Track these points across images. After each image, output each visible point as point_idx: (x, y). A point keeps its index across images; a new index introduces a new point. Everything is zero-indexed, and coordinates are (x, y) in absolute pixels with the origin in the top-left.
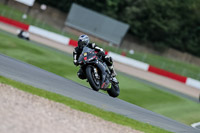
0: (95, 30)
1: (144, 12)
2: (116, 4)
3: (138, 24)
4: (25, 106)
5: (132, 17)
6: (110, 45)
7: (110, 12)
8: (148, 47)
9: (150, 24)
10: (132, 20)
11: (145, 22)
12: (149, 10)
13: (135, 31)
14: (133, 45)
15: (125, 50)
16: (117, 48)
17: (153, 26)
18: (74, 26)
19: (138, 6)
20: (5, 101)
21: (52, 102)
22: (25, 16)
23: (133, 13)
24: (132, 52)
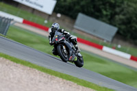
0: (94, 31)
1: (128, 19)
2: (108, 13)
3: (123, 27)
4: (46, 83)
5: (120, 22)
6: (105, 41)
7: (104, 19)
8: (131, 43)
9: (131, 27)
10: (120, 24)
11: (129, 26)
12: (131, 18)
13: (121, 32)
14: (120, 42)
15: (115, 45)
16: (110, 44)
17: (133, 28)
19: (124, 15)
20: (32, 79)
21: (64, 80)
22: (46, 22)
23: (120, 19)
24: (119, 46)
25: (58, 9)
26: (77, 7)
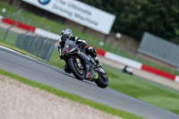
18: (145, 52)
22: (102, 44)
25: (117, 27)
26: (143, 25)
